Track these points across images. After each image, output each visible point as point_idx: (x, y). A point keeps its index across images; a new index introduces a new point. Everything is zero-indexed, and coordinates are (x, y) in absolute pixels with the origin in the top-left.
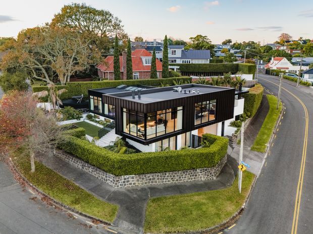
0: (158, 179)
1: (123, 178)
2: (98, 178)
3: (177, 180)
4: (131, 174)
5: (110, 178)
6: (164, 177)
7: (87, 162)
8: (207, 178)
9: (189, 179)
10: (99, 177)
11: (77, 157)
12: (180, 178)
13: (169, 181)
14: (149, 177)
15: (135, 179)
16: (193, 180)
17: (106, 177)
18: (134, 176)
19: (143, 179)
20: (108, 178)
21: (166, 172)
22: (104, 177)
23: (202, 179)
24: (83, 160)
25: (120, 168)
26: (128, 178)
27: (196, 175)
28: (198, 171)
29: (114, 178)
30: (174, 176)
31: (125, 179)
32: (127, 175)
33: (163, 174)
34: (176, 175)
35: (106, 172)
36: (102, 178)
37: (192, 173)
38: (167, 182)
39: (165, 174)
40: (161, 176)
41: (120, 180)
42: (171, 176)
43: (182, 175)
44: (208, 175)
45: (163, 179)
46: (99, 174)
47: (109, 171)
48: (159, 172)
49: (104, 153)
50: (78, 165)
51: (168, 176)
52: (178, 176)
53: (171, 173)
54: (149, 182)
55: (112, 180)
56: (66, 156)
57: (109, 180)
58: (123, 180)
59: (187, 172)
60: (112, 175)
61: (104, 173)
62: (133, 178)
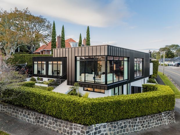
0: (130, 126)
1: (94, 128)
2: (57, 131)
3: (146, 127)
4: (103, 122)
5: (77, 129)
6: (135, 123)
7: (43, 113)
8: (169, 122)
9: (156, 124)
10: (60, 129)
11: (28, 108)
12: (149, 123)
13: (139, 128)
14: (121, 124)
15: (107, 128)
16: (159, 125)
17: (71, 128)
18: (106, 124)
19: (115, 127)
20: (73, 130)
21: (136, 117)
22: (68, 129)
23: (166, 123)
24: (37, 111)
25: (91, 114)
26: (100, 128)
27: (161, 120)
28: (163, 115)
29: (82, 128)
30: (144, 122)
31: (96, 129)
32: (99, 123)
33: (134, 121)
34: (145, 121)
35: (71, 121)
36: (65, 131)
37: (158, 117)
38: (138, 130)
39: (136, 120)
40: (132, 123)
41: (91, 131)
42: (141, 122)
43: (151, 120)
44: (170, 119)
45: (135, 126)
46: (60, 126)
47: (76, 121)
48: (131, 118)
49: (67, 98)
50: (30, 118)
51: (138, 123)
52: (147, 121)
53: (141, 118)
54: (121, 132)
55: (79, 132)
56: (14, 109)
57: (75, 132)
58: (94, 131)
59: (154, 116)
60: (79, 125)
61: (67, 124)
62: (105, 127)
